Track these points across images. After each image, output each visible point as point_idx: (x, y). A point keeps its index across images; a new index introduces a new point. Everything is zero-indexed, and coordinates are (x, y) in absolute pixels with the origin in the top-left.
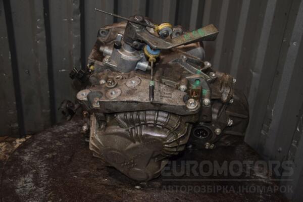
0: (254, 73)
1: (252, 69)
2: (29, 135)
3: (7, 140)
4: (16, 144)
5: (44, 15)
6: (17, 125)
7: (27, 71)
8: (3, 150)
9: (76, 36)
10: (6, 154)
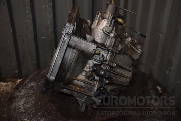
0: (161, 35)
1: (160, 33)
3: (12, 80)
4: (17, 82)
5: (31, 4)
6: (17, 71)
7: (22, 38)
8: (10, 86)
9: (50, 16)
10: (12, 88)
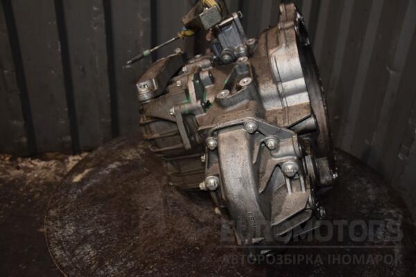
0: (391, 72)
1: (389, 67)
2: (86, 151)
4: (69, 162)
6: (69, 138)
7: (81, 67)
8: (53, 170)
9: (145, 20)
